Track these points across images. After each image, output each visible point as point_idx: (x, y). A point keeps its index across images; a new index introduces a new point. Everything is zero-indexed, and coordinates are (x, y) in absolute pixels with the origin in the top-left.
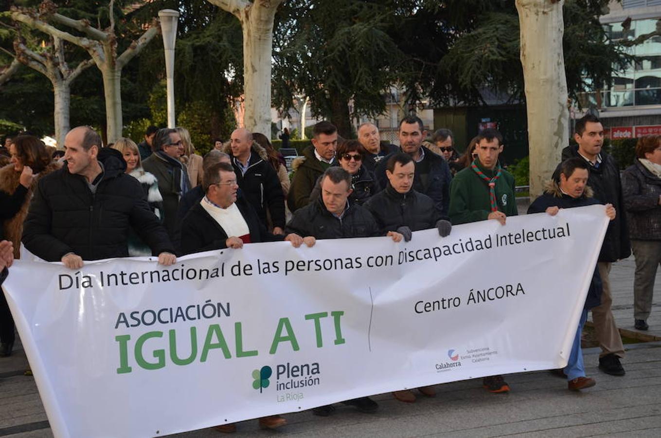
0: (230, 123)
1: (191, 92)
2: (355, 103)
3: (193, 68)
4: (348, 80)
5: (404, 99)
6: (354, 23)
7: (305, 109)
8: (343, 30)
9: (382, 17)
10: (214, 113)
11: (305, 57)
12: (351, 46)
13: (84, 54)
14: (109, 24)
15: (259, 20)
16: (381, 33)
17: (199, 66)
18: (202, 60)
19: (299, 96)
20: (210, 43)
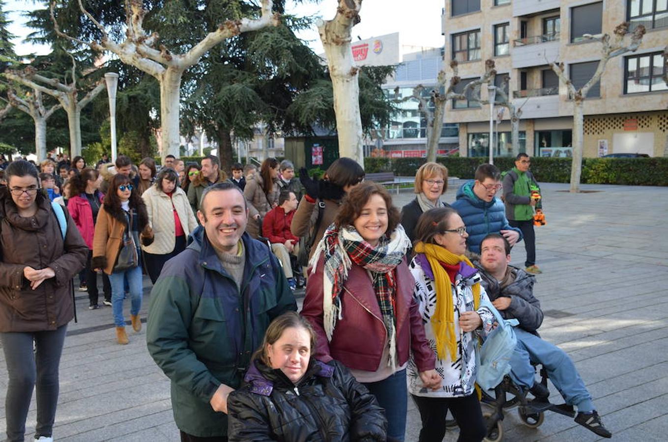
0: (154, 146)
1: (127, 126)
2: (234, 133)
3: (128, 110)
4: (229, 119)
5: (266, 131)
6: (233, 83)
7: (203, 137)
8: (226, 88)
9: (251, 80)
10: (143, 139)
11: (202, 104)
12: (232, 97)
13: (56, 101)
14: (72, 81)
15: (171, 80)
16: (250, 90)
17: (133, 109)
18: (135, 105)
19: (198, 128)
20: (139, 94)
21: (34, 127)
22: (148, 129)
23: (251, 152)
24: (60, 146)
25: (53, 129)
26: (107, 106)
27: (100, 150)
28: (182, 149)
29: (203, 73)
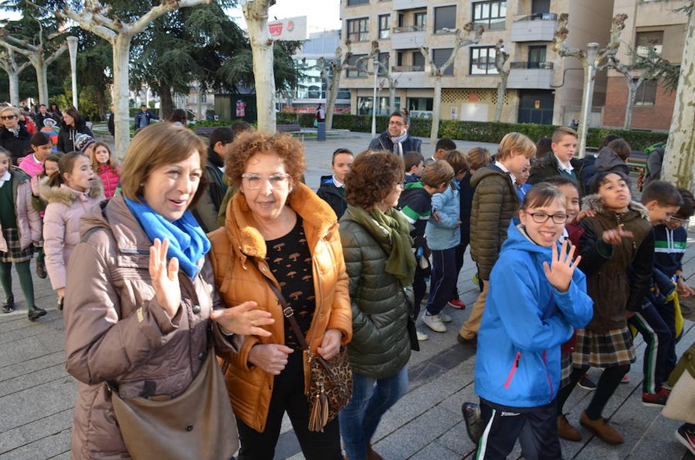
0: (109, 98)
1: (86, 81)
2: (174, 89)
3: (87, 69)
4: (170, 78)
5: (199, 88)
6: (173, 49)
7: (149, 92)
8: (167, 52)
9: (188, 47)
10: (99, 93)
11: (148, 65)
12: (172, 60)
13: (25, 59)
14: (40, 43)
15: (122, 44)
16: (187, 55)
17: (90, 67)
18: (92, 64)
19: (145, 85)
20: (95, 56)
21: (8, 81)
22: (103, 85)
23: (188, 105)
24: (31, 97)
25: (24, 82)
26: (69, 65)
27: (64, 101)
28: (132, 102)
29: (149, 40)
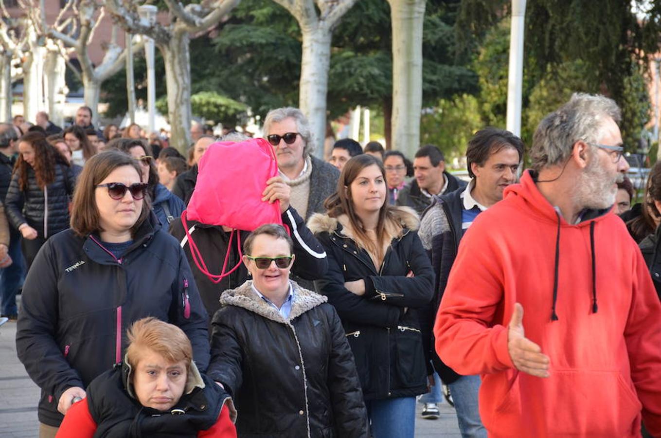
21: (298, 49)
22: (622, 55)
24: (363, 105)
27: (474, 119)
